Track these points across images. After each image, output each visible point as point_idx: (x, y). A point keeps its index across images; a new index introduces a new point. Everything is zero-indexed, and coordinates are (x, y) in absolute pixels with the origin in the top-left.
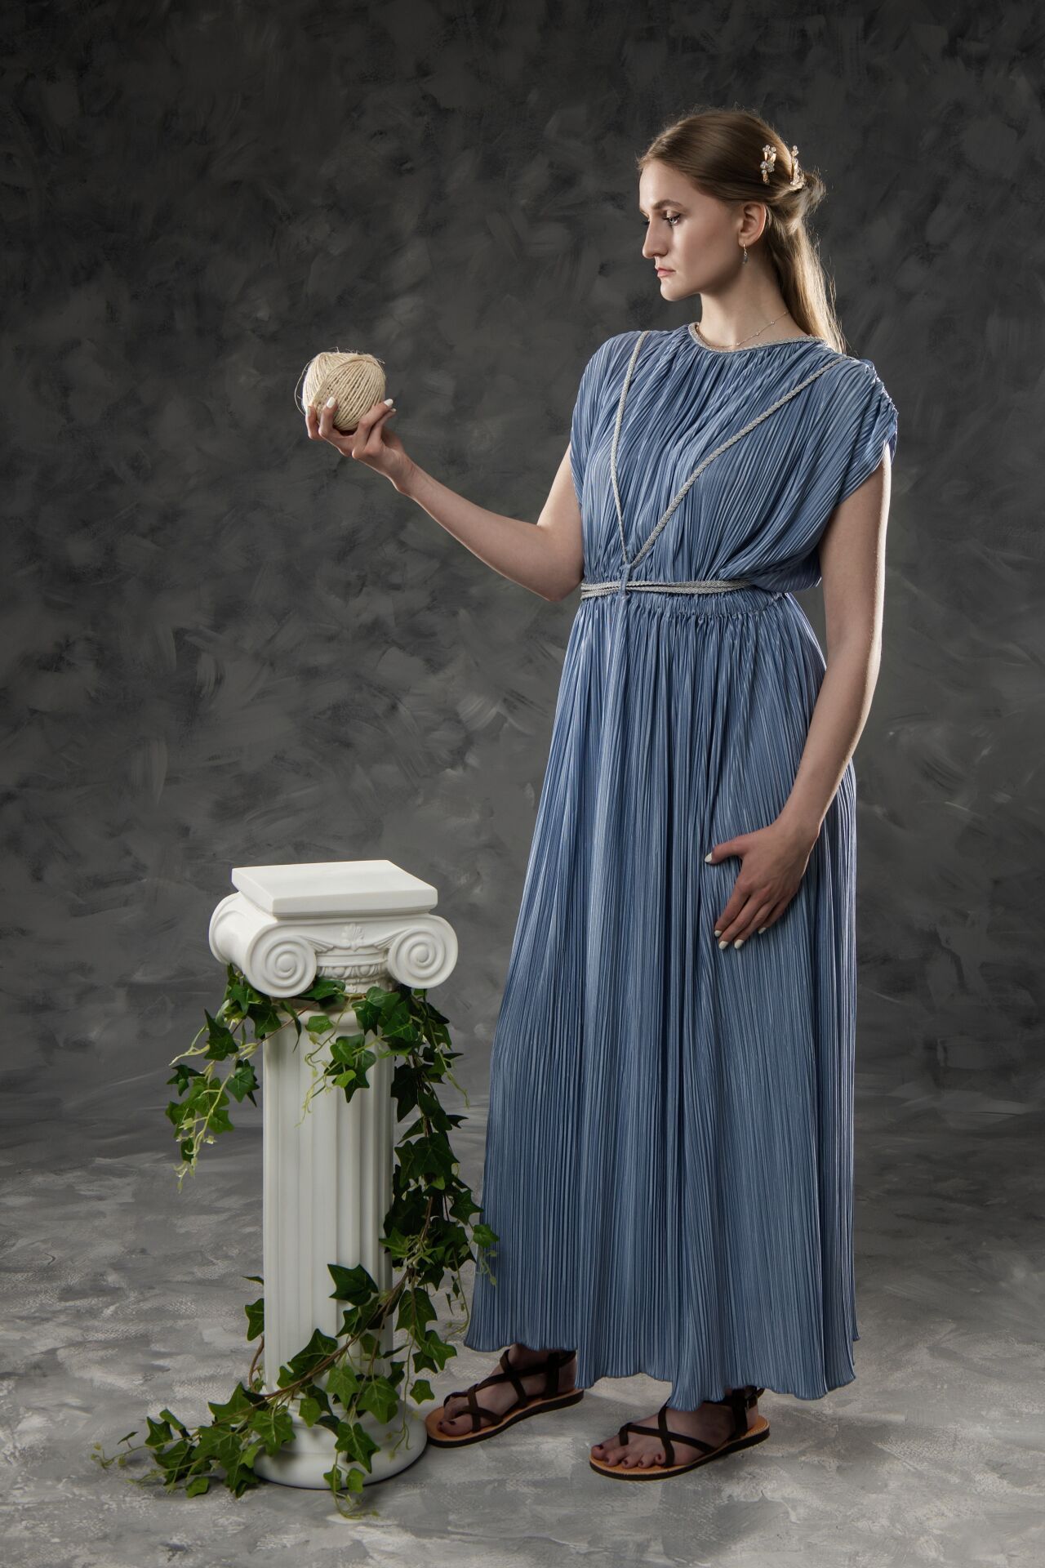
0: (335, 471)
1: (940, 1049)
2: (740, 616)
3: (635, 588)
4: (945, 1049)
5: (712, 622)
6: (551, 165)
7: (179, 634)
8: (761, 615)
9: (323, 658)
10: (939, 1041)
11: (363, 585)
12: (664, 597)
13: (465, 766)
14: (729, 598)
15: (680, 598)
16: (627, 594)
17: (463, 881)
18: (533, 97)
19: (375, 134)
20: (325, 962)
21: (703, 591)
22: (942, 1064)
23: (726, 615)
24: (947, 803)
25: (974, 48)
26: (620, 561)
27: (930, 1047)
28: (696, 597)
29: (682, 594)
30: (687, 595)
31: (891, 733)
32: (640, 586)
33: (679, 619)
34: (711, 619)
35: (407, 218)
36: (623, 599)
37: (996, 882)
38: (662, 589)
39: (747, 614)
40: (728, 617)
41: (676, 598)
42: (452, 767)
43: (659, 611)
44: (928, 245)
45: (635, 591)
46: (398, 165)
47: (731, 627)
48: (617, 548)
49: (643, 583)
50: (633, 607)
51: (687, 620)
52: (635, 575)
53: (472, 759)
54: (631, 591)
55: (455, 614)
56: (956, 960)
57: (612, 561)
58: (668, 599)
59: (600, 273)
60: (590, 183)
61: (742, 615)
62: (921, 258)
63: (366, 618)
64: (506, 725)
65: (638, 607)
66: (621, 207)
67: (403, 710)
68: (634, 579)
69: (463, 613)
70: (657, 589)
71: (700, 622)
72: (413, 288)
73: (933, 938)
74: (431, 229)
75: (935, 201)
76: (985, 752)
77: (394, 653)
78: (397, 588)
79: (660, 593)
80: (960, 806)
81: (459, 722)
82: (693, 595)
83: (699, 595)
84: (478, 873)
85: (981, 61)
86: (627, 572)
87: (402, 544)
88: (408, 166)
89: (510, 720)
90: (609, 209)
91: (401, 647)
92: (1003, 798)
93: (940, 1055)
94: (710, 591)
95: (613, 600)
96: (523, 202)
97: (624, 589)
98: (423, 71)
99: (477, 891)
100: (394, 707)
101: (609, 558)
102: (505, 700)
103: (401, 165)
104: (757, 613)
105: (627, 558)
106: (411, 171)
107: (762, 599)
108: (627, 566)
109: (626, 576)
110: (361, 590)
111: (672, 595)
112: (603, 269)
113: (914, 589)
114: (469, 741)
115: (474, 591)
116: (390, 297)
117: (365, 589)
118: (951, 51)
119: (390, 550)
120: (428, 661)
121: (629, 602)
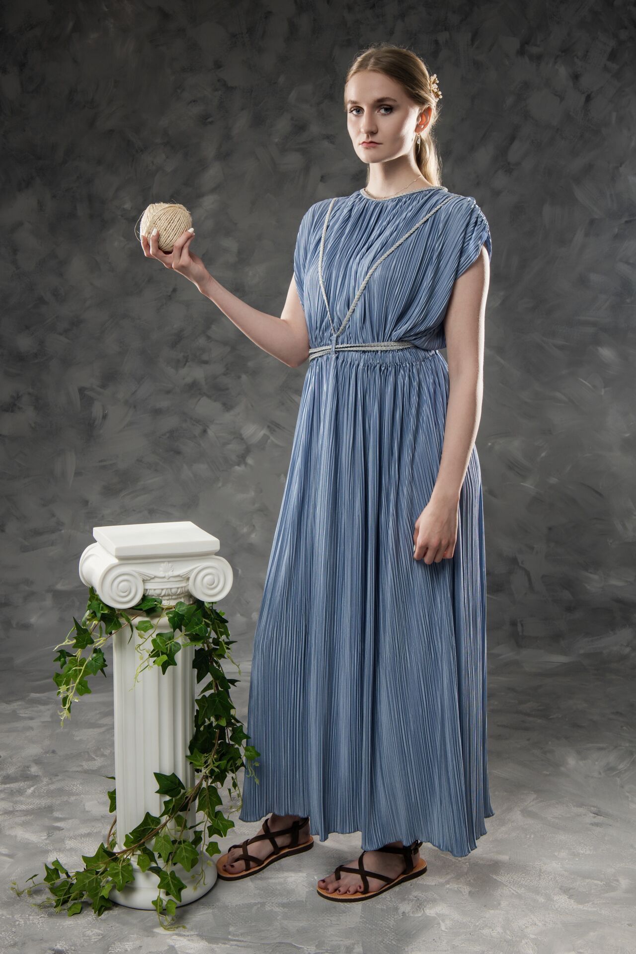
0: (170, 296)
1: (519, 625)
2: (407, 364)
3: (341, 349)
4: (522, 625)
5: (390, 368)
6: (292, 119)
7: (81, 390)
8: (421, 364)
9: (164, 403)
10: (518, 620)
11: (187, 361)
12: (359, 354)
13: (246, 464)
14: (400, 353)
15: (369, 354)
16: (336, 353)
17: (245, 530)
18: (282, 80)
19: (191, 102)
20: (149, 586)
21: (384, 348)
22: (520, 634)
23: (399, 364)
24: (522, 484)
25: (534, 50)
26: (329, 334)
27: (514, 624)
28: (379, 352)
29: (370, 351)
30: (374, 351)
31: (490, 444)
32: (343, 348)
33: (368, 367)
34: (389, 366)
35: (209, 150)
36: (334, 356)
37: (550, 529)
38: (358, 349)
39: (412, 364)
40: (400, 365)
41: (367, 354)
42: (239, 465)
43: (356, 363)
44: (509, 164)
45: (341, 351)
46: (204, 120)
47: (402, 371)
48: (327, 327)
49: (345, 345)
50: (340, 361)
51: (375, 367)
52: (340, 341)
53: (250, 461)
54: (339, 352)
55: (239, 377)
56: (528, 574)
57: (325, 335)
58: (362, 355)
59: (321, 181)
60: (315, 129)
61: (409, 364)
62: (506, 171)
63: (189, 380)
64: (269, 441)
65: (343, 361)
66: (333, 143)
67: (210, 432)
68: (340, 344)
69: (244, 377)
70: (355, 349)
71: (383, 369)
72: (213, 190)
73: (514, 561)
74: (224, 156)
75: (513, 138)
76: (543, 455)
77: (204, 400)
78: (206, 362)
79: (357, 351)
80: (529, 485)
81: (242, 439)
82: (377, 351)
83: (381, 351)
84: (254, 526)
85: (538, 58)
86: (335, 339)
87: (209, 338)
88: (210, 120)
89: (272, 438)
90: (326, 144)
91: (209, 397)
92: (553, 480)
93: (519, 628)
94: (388, 348)
95: (328, 359)
96: (276, 140)
97: (334, 350)
98: (218, 65)
99: (253, 536)
100: (205, 431)
101: (323, 333)
102: (269, 427)
103: (207, 119)
104: (418, 363)
105: (334, 331)
106: (211, 123)
107: (422, 354)
108: (335, 336)
109: (334, 342)
110: (185, 364)
111: (364, 352)
112: (323, 179)
113: (502, 361)
114: (248, 451)
115: (250, 364)
116: (200, 196)
117: (187, 364)
118: (521, 52)
119: (202, 341)
120: (224, 404)
121: (337, 358)
